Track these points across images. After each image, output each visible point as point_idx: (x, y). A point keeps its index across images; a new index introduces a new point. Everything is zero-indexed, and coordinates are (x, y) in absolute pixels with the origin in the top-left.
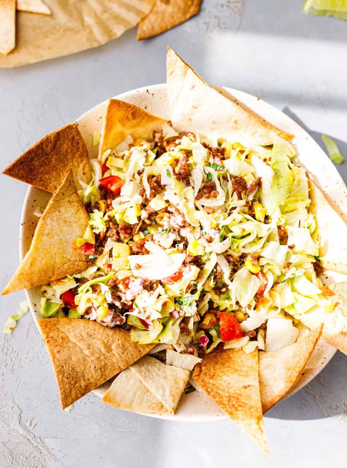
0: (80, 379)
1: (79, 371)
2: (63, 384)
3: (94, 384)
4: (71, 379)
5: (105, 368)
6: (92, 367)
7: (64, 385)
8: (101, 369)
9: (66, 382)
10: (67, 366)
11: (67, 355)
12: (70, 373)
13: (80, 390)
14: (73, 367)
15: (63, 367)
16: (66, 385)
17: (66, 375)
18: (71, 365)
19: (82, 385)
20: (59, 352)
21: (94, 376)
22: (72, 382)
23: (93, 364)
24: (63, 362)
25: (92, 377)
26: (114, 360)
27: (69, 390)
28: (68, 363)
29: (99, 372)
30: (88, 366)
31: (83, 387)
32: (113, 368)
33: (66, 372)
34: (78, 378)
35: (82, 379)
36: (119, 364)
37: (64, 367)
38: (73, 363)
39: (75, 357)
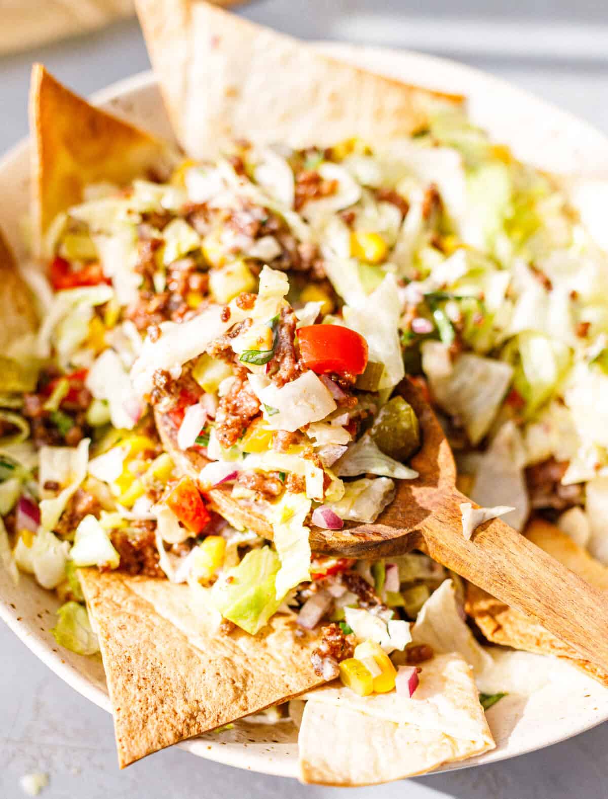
0: (175, 694)
1: (172, 676)
2: (126, 699)
3: (214, 716)
4: (149, 689)
5: (245, 682)
6: (211, 673)
7: (130, 703)
8: (234, 682)
9: (135, 697)
10: (141, 659)
11: (144, 637)
12: (148, 675)
13: (172, 721)
14: (158, 664)
15: (129, 659)
16: (133, 703)
17: (135, 678)
18: (151, 659)
19: (179, 711)
20: (122, 628)
21: (215, 695)
22: (153, 699)
23: (211, 667)
24: (130, 649)
25: (208, 696)
26: (272, 668)
27: (141, 715)
28: (145, 654)
29: (228, 686)
30: (198, 669)
31: (182, 716)
32: (267, 686)
33: (136, 672)
34: (169, 693)
35: (179, 695)
36: (287, 680)
37: (134, 660)
38: (156, 655)
39: (164, 646)
